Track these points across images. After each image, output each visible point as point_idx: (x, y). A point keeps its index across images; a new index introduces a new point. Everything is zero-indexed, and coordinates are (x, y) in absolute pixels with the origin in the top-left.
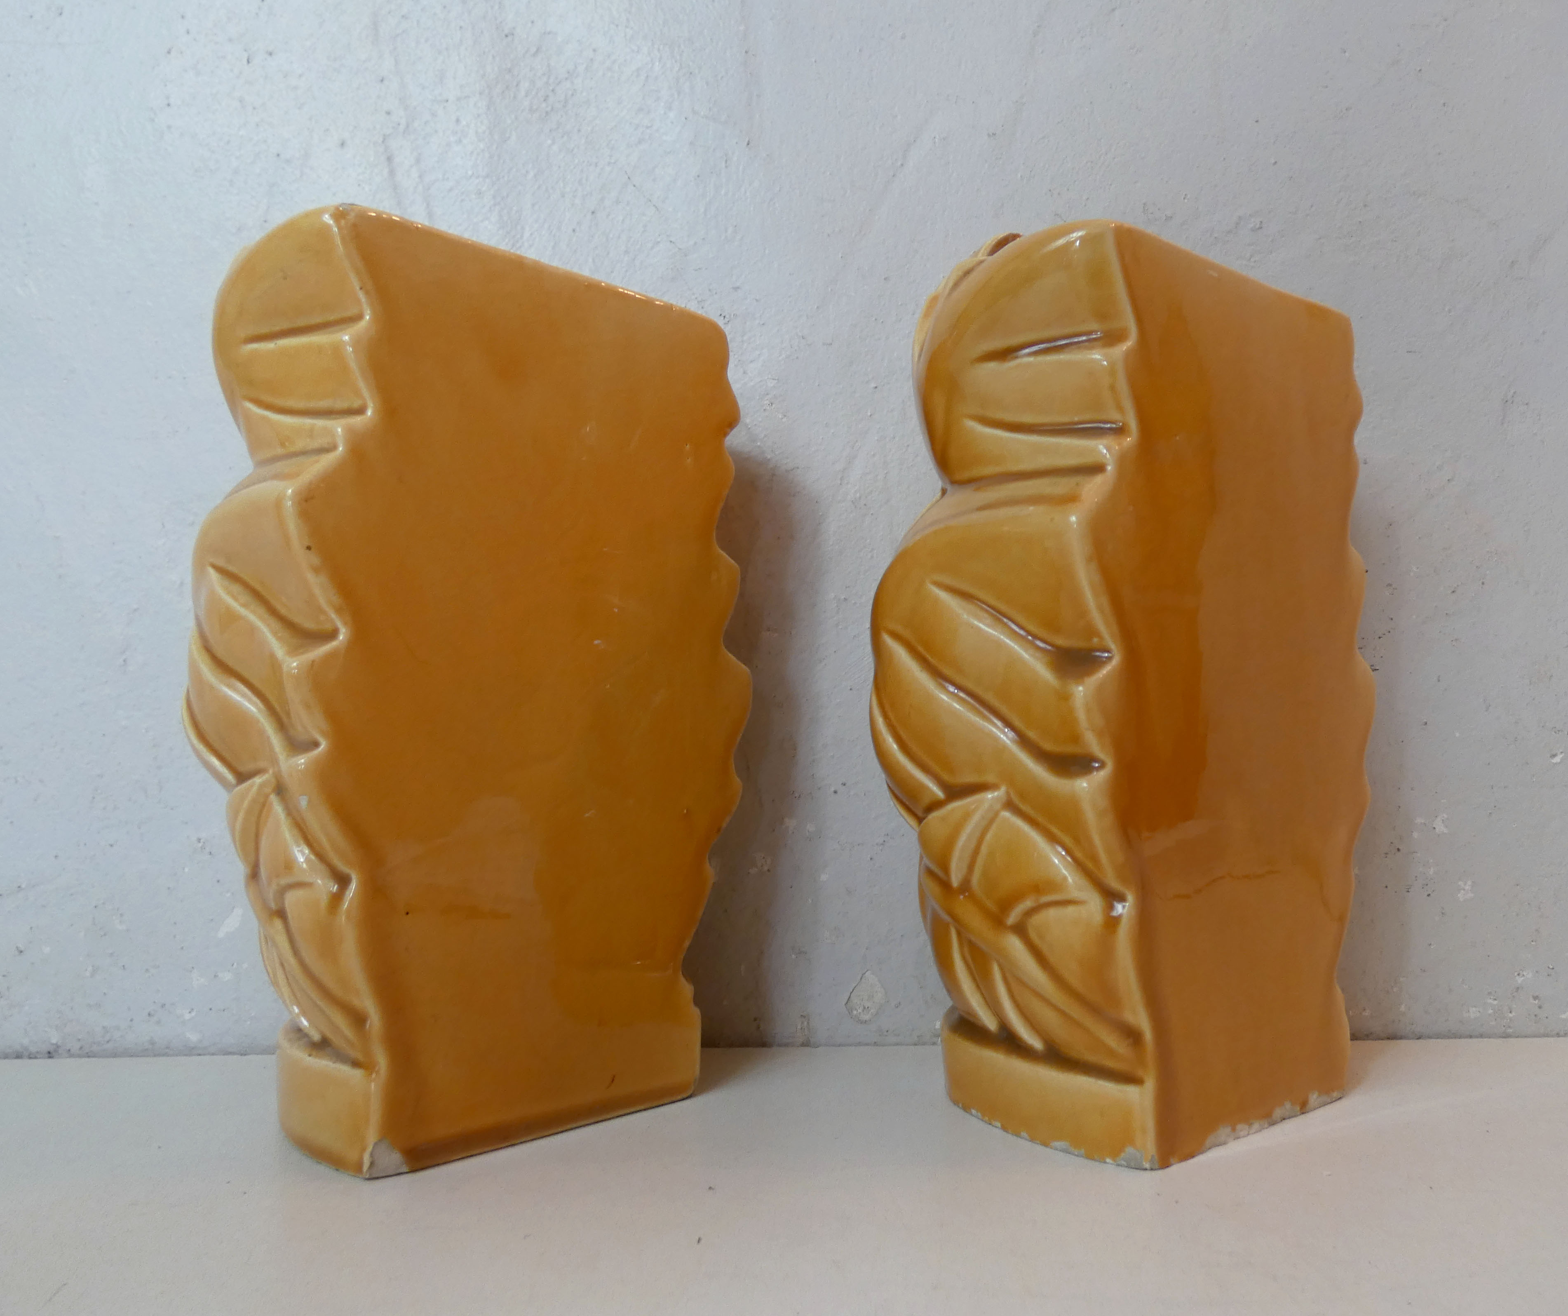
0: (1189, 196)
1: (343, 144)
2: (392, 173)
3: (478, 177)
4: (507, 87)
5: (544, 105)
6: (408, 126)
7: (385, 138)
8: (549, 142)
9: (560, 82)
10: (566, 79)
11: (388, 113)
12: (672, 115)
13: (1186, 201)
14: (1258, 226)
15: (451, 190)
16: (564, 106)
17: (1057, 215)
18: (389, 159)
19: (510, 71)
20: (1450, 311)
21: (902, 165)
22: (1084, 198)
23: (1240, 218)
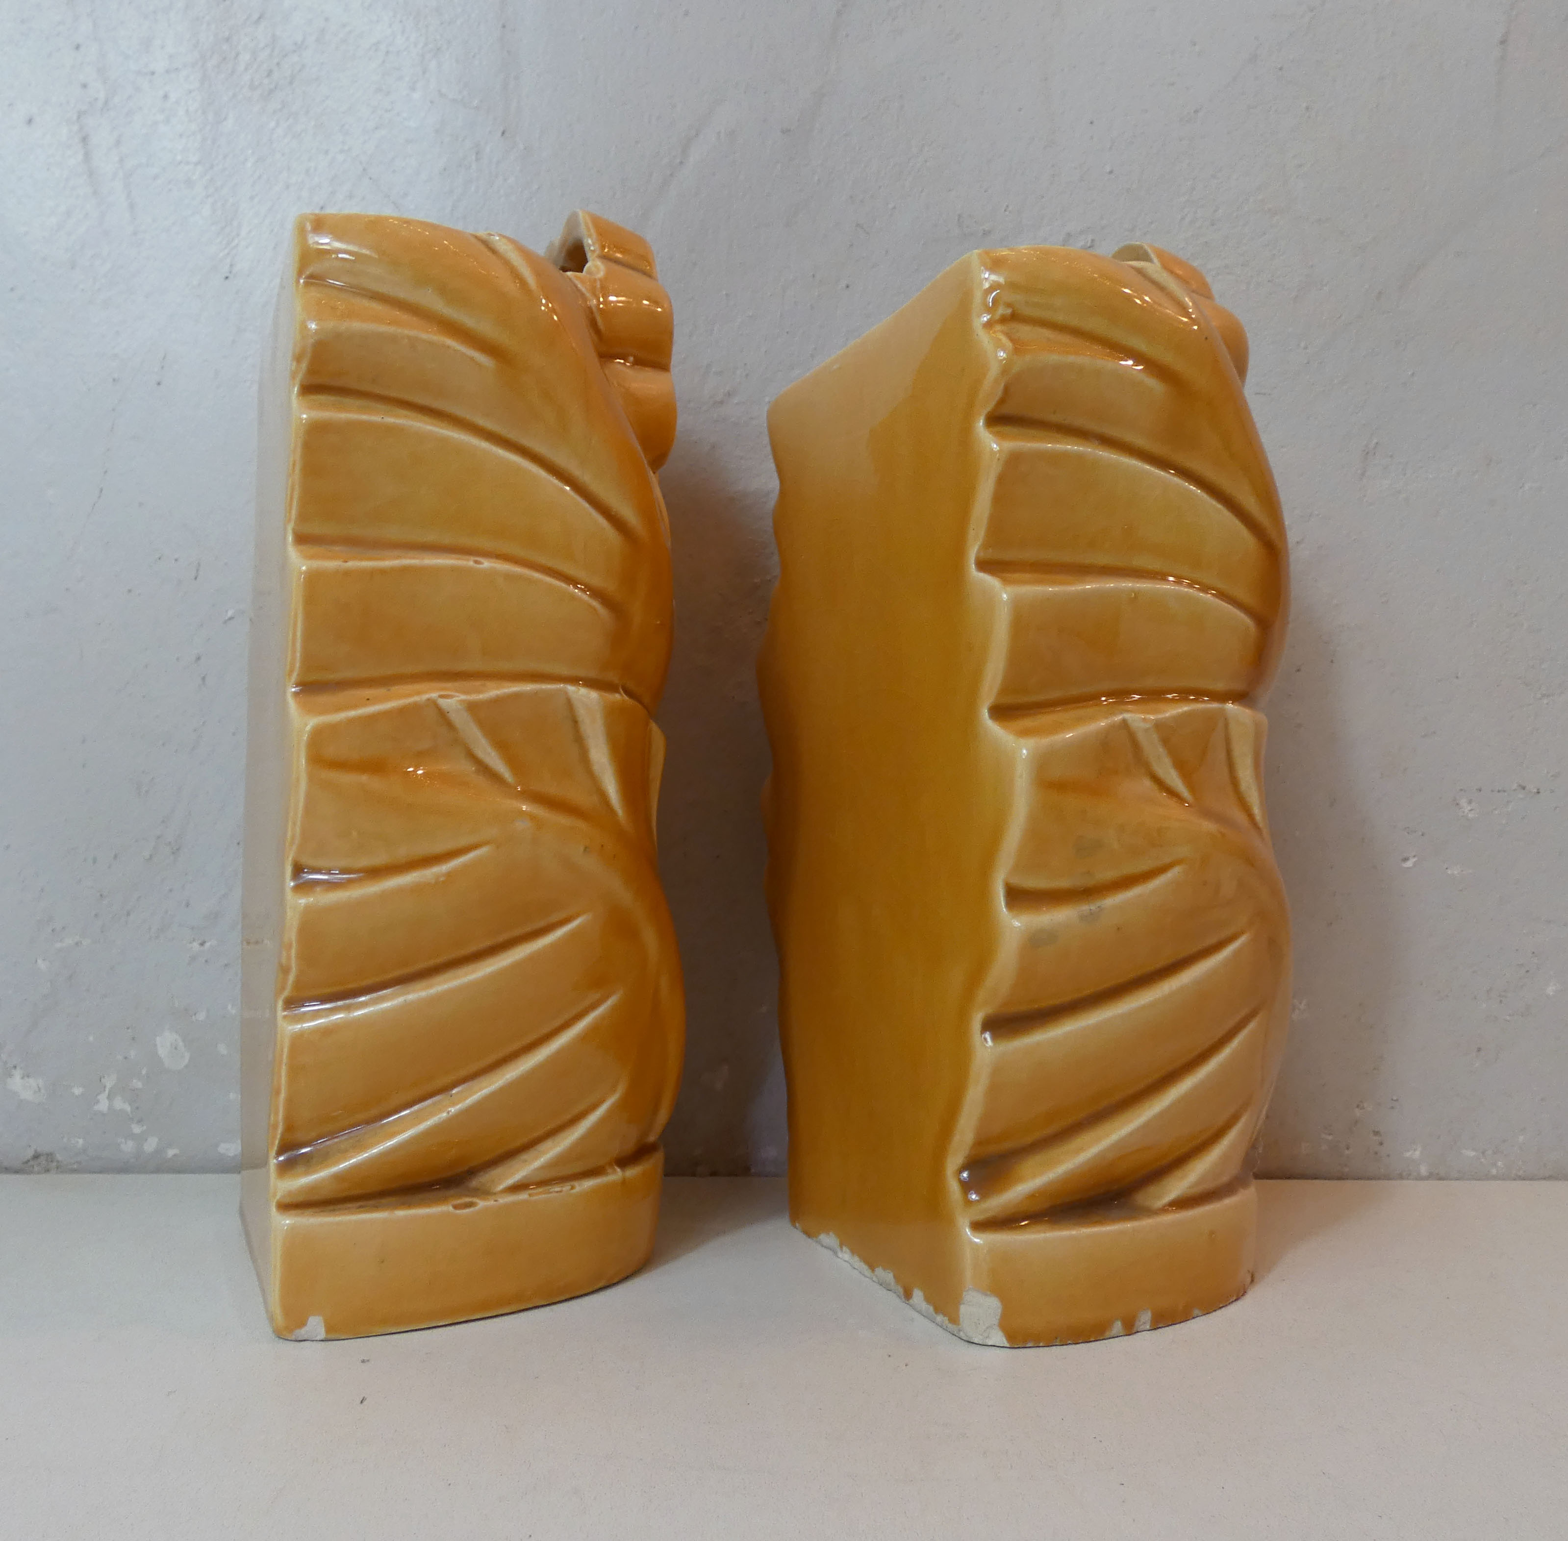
0: (1010, 208)
1: (30, 121)
2: (87, 157)
3: (188, 163)
4: (224, 59)
5: (266, 81)
6: (106, 103)
7: (80, 114)
8: (272, 124)
9: (286, 55)
10: (295, 51)
11: (85, 86)
12: (416, 96)
13: (1007, 213)
14: (1089, 245)
15: (155, 177)
16: (291, 83)
17: (858, 225)
18: (85, 140)
19: (228, 40)
20: (1306, 348)
21: (681, 163)
22: (890, 206)
23: (1069, 235)
